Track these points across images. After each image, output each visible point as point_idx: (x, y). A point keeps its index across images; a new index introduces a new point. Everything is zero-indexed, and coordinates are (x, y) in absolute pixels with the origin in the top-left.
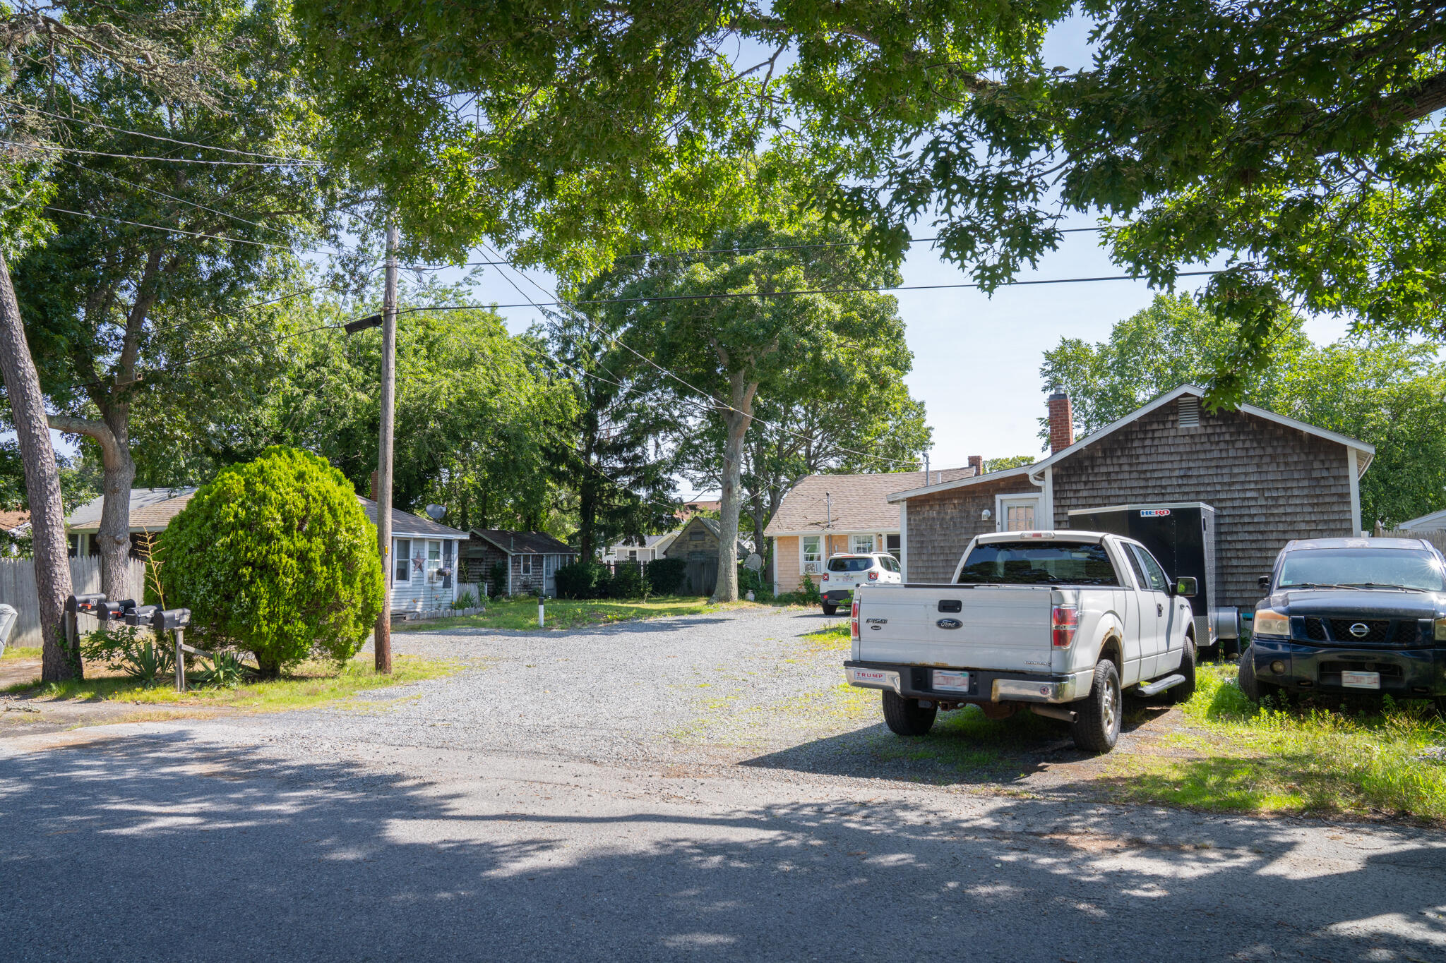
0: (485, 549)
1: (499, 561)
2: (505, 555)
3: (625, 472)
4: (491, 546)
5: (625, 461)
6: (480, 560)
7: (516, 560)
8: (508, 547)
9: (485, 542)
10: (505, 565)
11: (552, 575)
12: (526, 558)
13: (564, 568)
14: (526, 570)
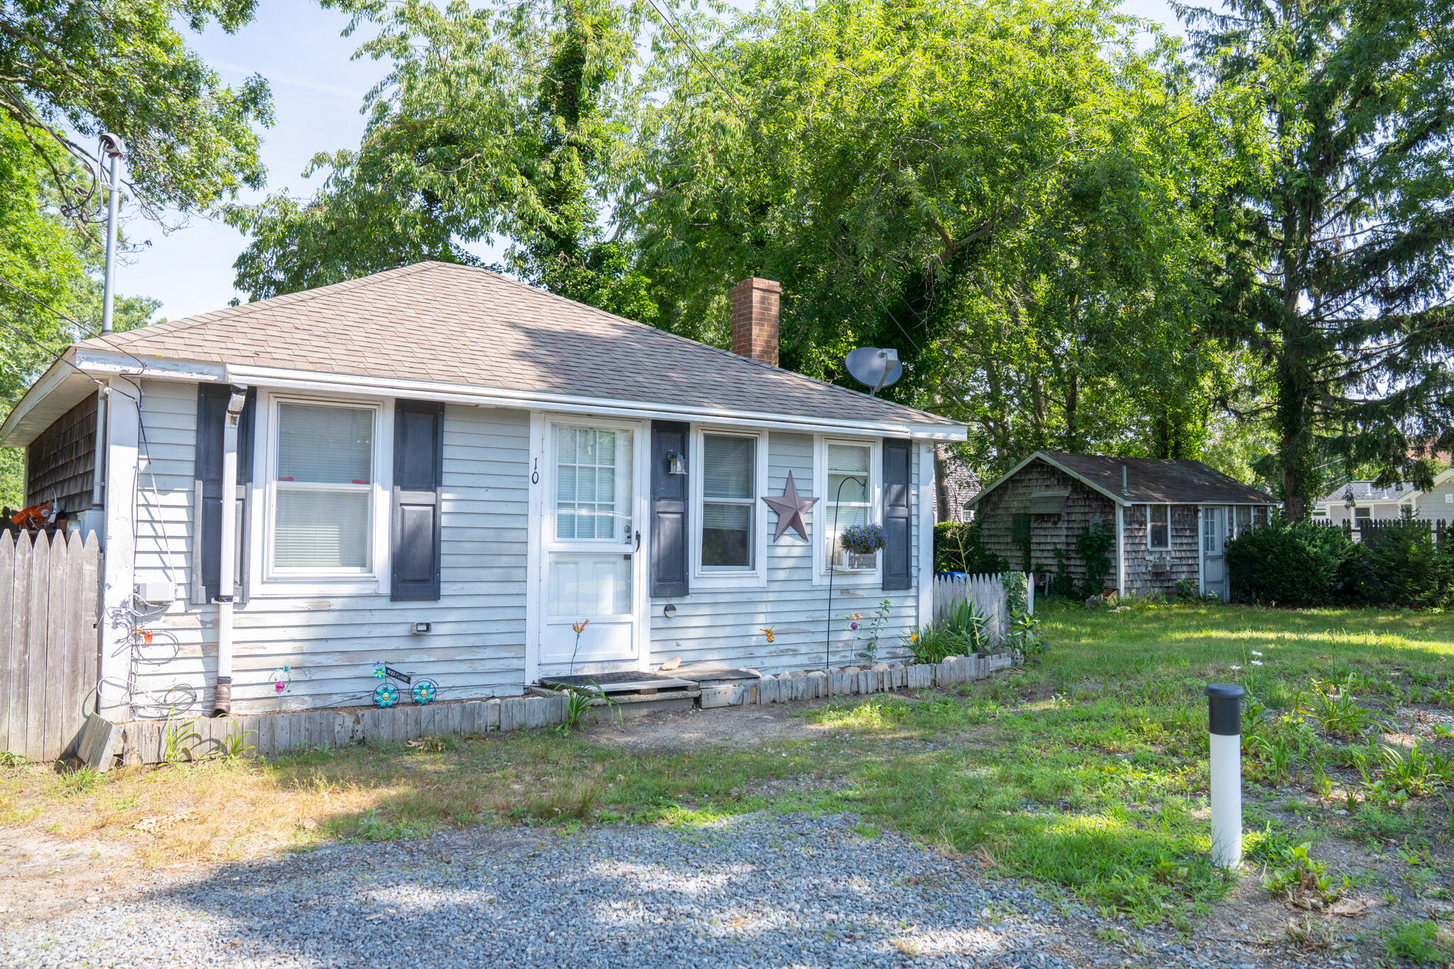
0: (1066, 493)
1: (1097, 519)
2: (1109, 506)
3: (1386, 325)
4: (1078, 486)
5: (1388, 296)
6: (1055, 518)
7: (1134, 517)
8: (1117, 488)
9: (1065, 479)
10: (1110, 528)
11: (1218, 550)
12: (1159, 511)
13: (1245, 534)
14: (1159, 537)
